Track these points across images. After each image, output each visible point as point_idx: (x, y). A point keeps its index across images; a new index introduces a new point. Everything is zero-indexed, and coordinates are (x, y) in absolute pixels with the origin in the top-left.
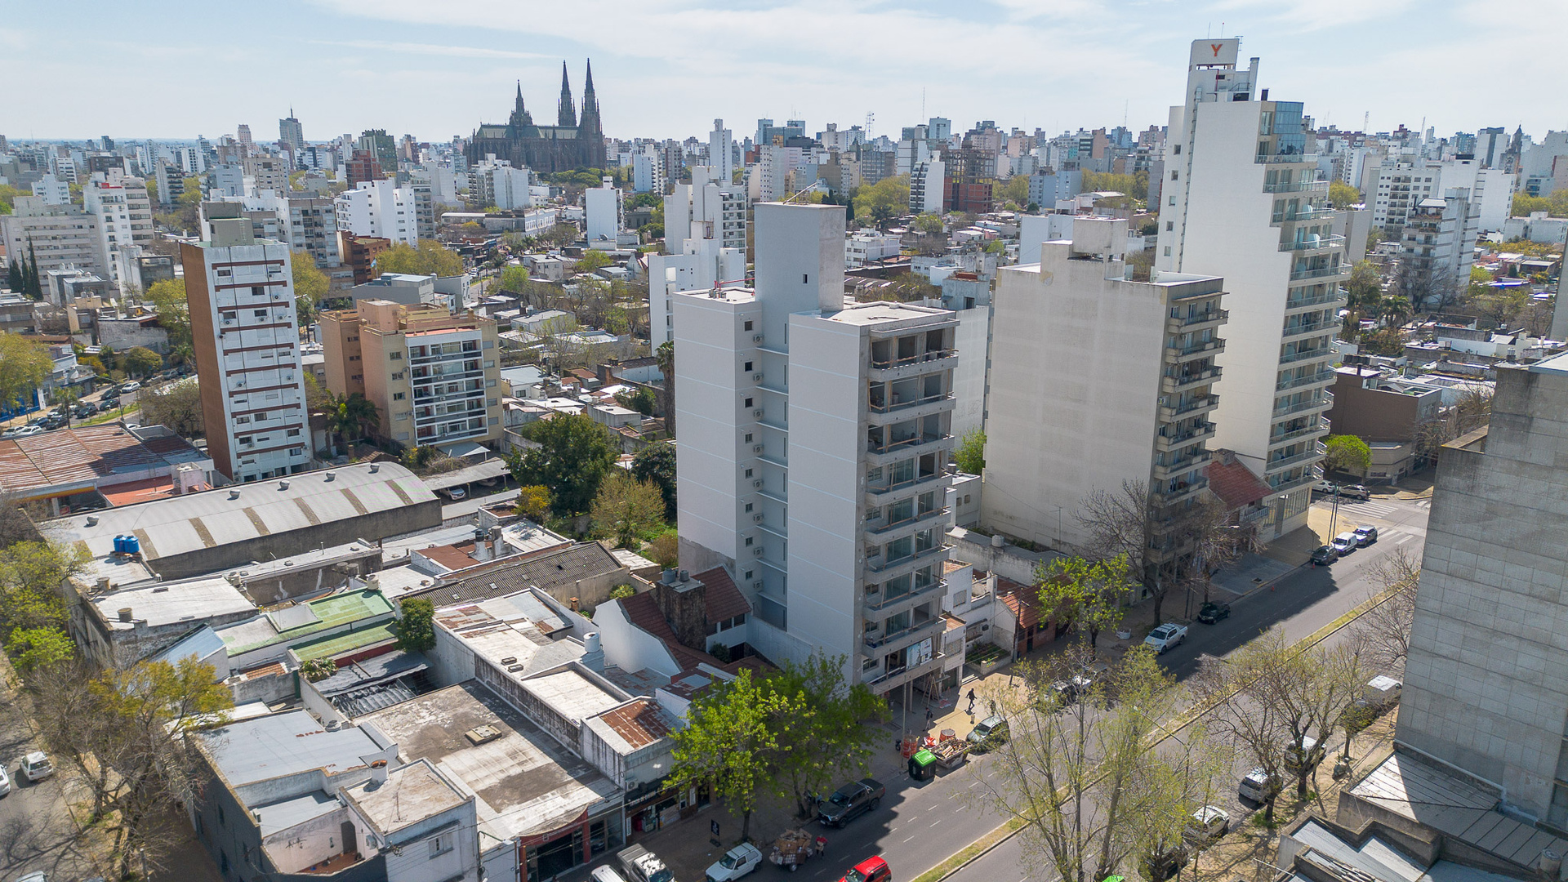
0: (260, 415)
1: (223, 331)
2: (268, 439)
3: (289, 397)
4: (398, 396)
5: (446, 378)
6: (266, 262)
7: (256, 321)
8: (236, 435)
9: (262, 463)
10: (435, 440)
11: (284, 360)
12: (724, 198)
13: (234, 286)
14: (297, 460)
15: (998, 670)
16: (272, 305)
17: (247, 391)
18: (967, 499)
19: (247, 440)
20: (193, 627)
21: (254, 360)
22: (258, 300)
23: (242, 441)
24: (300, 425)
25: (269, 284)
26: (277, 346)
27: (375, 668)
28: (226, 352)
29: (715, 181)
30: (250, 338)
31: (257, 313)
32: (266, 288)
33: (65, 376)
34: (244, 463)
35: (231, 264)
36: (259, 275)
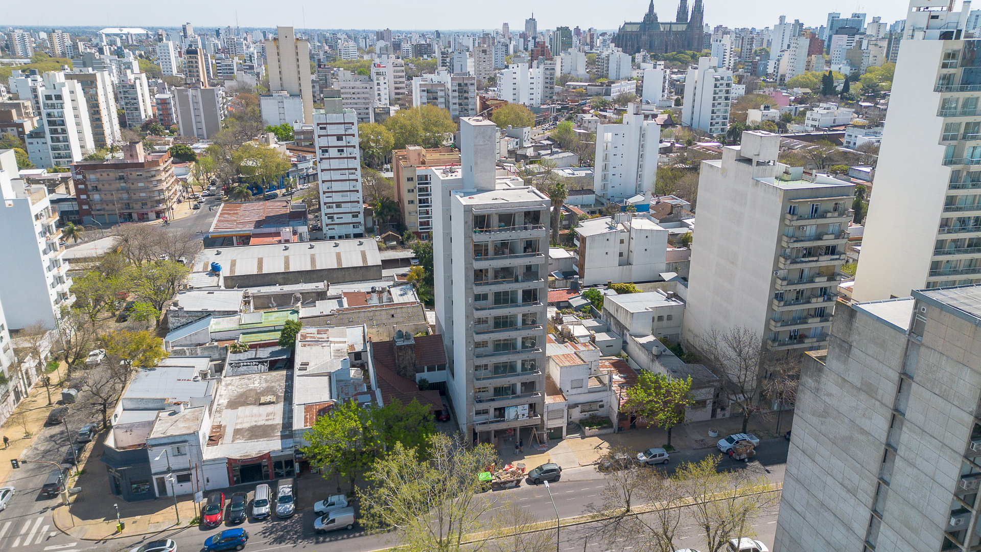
0: (339, 205)
1: (321, 159)
2: (342, 218)
3: (354, 197)
4: (411, 202)
6: (344, 123)
7: (337, 155)
8: (326, 214)
9: (339, 231)
10: (429, 228)
11: (352, 177)
12: (716, 80)
13: (327, 135)
14: (357, 231)
15: (599, 436)
16: (346, 146)
17: (332, 192)
19: (332, 218)
20: (205, 314)
21: (336, 175)
22: (340, 143)
23: (329, 218)
24: (359, 213)
25: (345, 135)
26: (348, 169)
27: (264, 353)
28: (322, 170)
30: (335, 164)
31: (339, 151)
32: (344, 137)
33: (305, 171)
34: (329, 229)
35: (327, 124)
36: (340, 130)
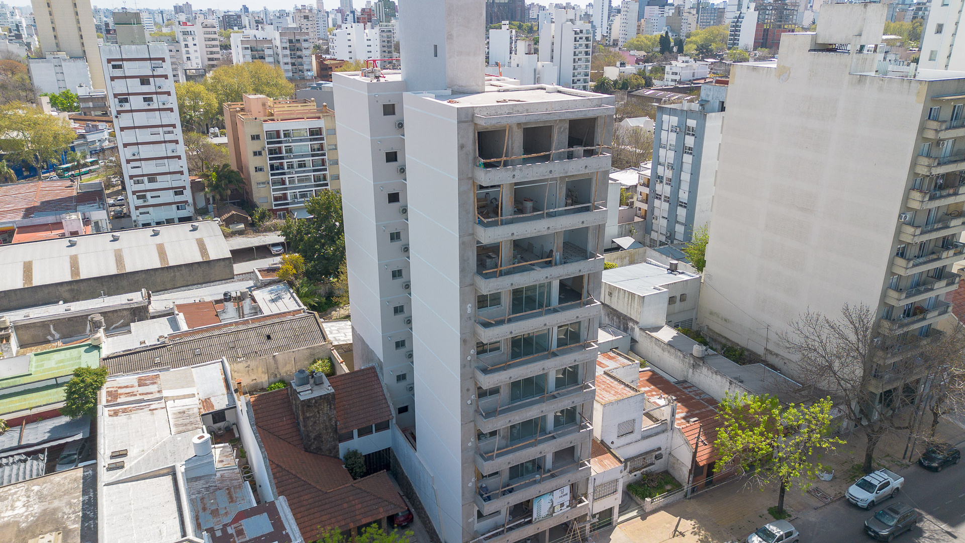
0: (152, 178)
1: (119, 112)
2: (159, 196)
3: (174, 166)
4: (259, 169)
5: (295, 157)
6: (150, 59)
7: (145, 106)
8: (134, 193)
9: (156, 214)
10: (288, 204)
11: (168, 137)
12: (576, 33)
13: (125, 77)
14: (183, 213)
15: (665, 508)
16: (156, 93)
17: (140, 160)
18: (683, 298)
19: (143, 197)
21: (144, 136)
22: (145, 89)
23: (139, 197)
24: (184, 188)
25: (154, 76)
26: (162, 126)
28: (122, 129)
29: (571, 20)
30: (141, 119)
31: (145, 100)
32: (151, 80)
34: (141, 214)
35: (122, 60)
36: (145, 69)
